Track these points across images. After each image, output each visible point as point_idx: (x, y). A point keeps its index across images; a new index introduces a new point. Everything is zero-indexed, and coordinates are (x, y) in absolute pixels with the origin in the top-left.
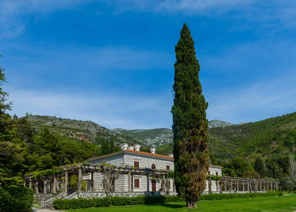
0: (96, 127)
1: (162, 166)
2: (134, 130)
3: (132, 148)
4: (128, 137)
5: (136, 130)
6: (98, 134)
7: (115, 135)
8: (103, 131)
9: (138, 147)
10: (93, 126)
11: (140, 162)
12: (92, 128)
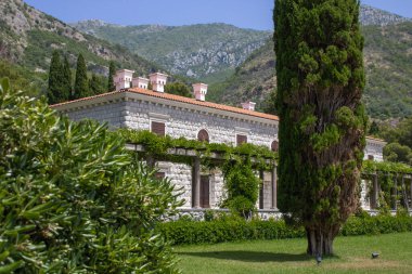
0: (27, 16)
1: (226, 137)
2: (136, 27)
3: (143, 84)
4: (118, 48)
5: (141, 27)
6: (34, 35)
7: (82, 39)
8: (49, 27)
9: (161, 81)
10: (19, 13)
11: (167, 124)
12: (17, 19)
